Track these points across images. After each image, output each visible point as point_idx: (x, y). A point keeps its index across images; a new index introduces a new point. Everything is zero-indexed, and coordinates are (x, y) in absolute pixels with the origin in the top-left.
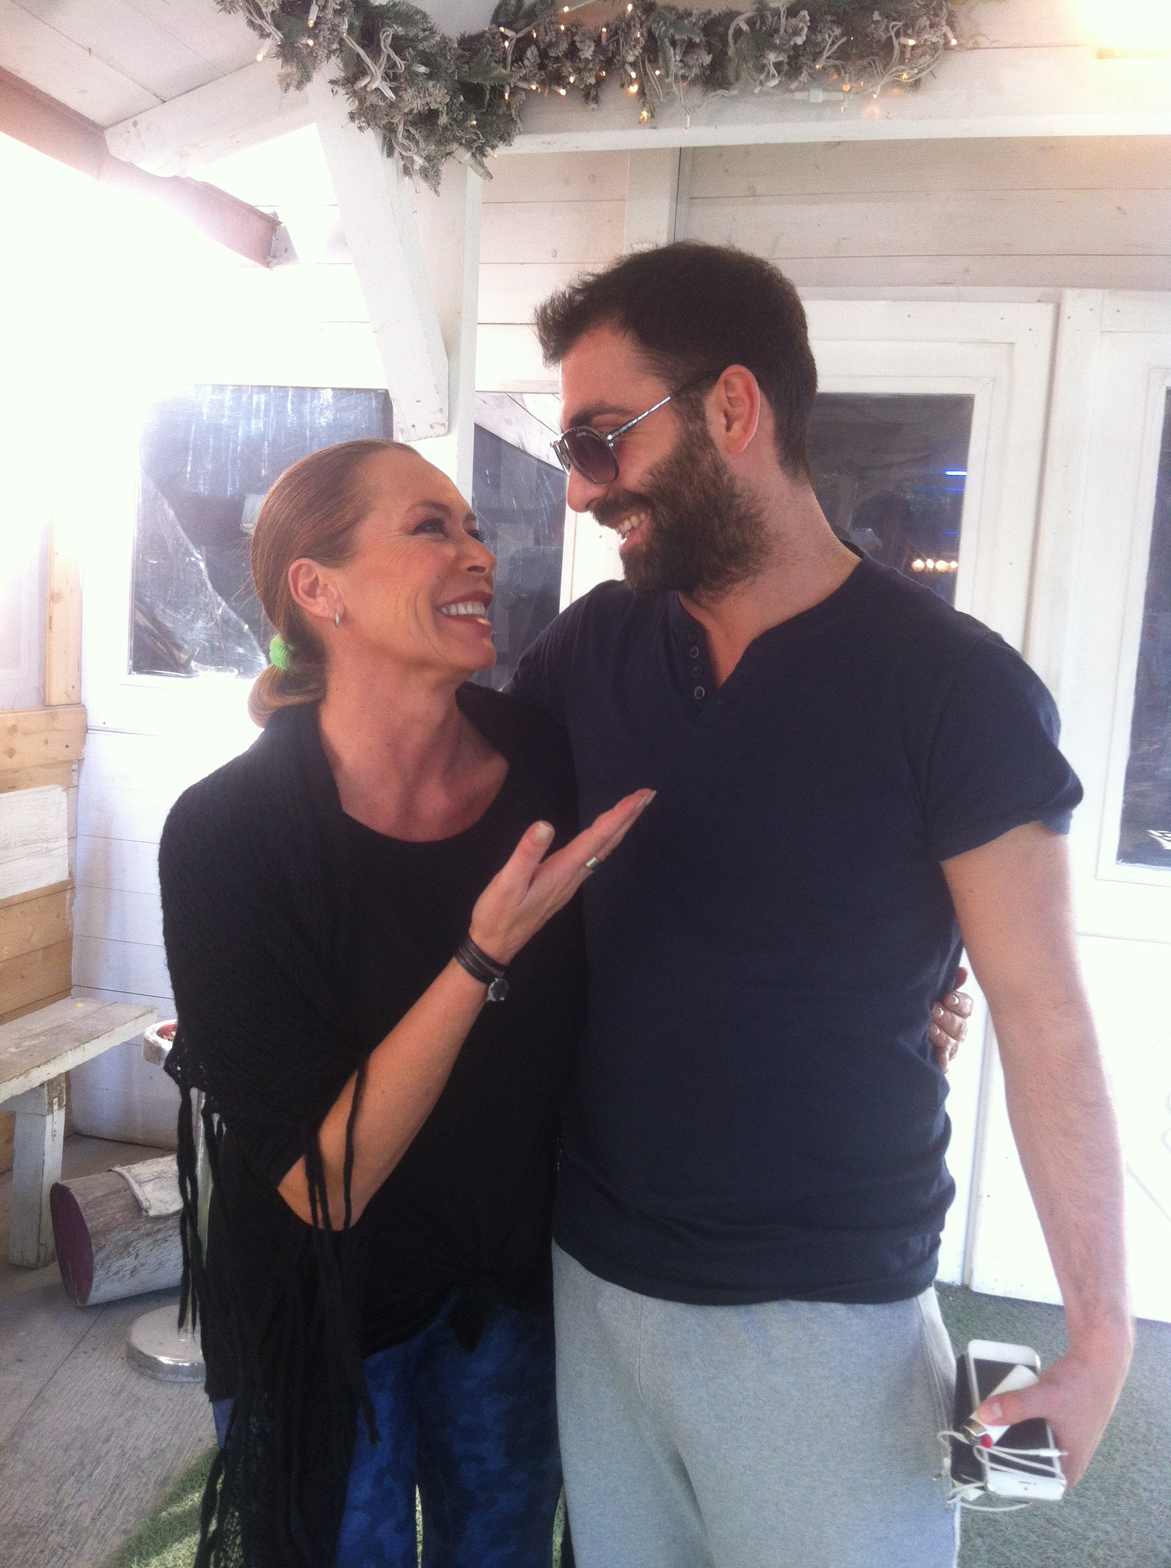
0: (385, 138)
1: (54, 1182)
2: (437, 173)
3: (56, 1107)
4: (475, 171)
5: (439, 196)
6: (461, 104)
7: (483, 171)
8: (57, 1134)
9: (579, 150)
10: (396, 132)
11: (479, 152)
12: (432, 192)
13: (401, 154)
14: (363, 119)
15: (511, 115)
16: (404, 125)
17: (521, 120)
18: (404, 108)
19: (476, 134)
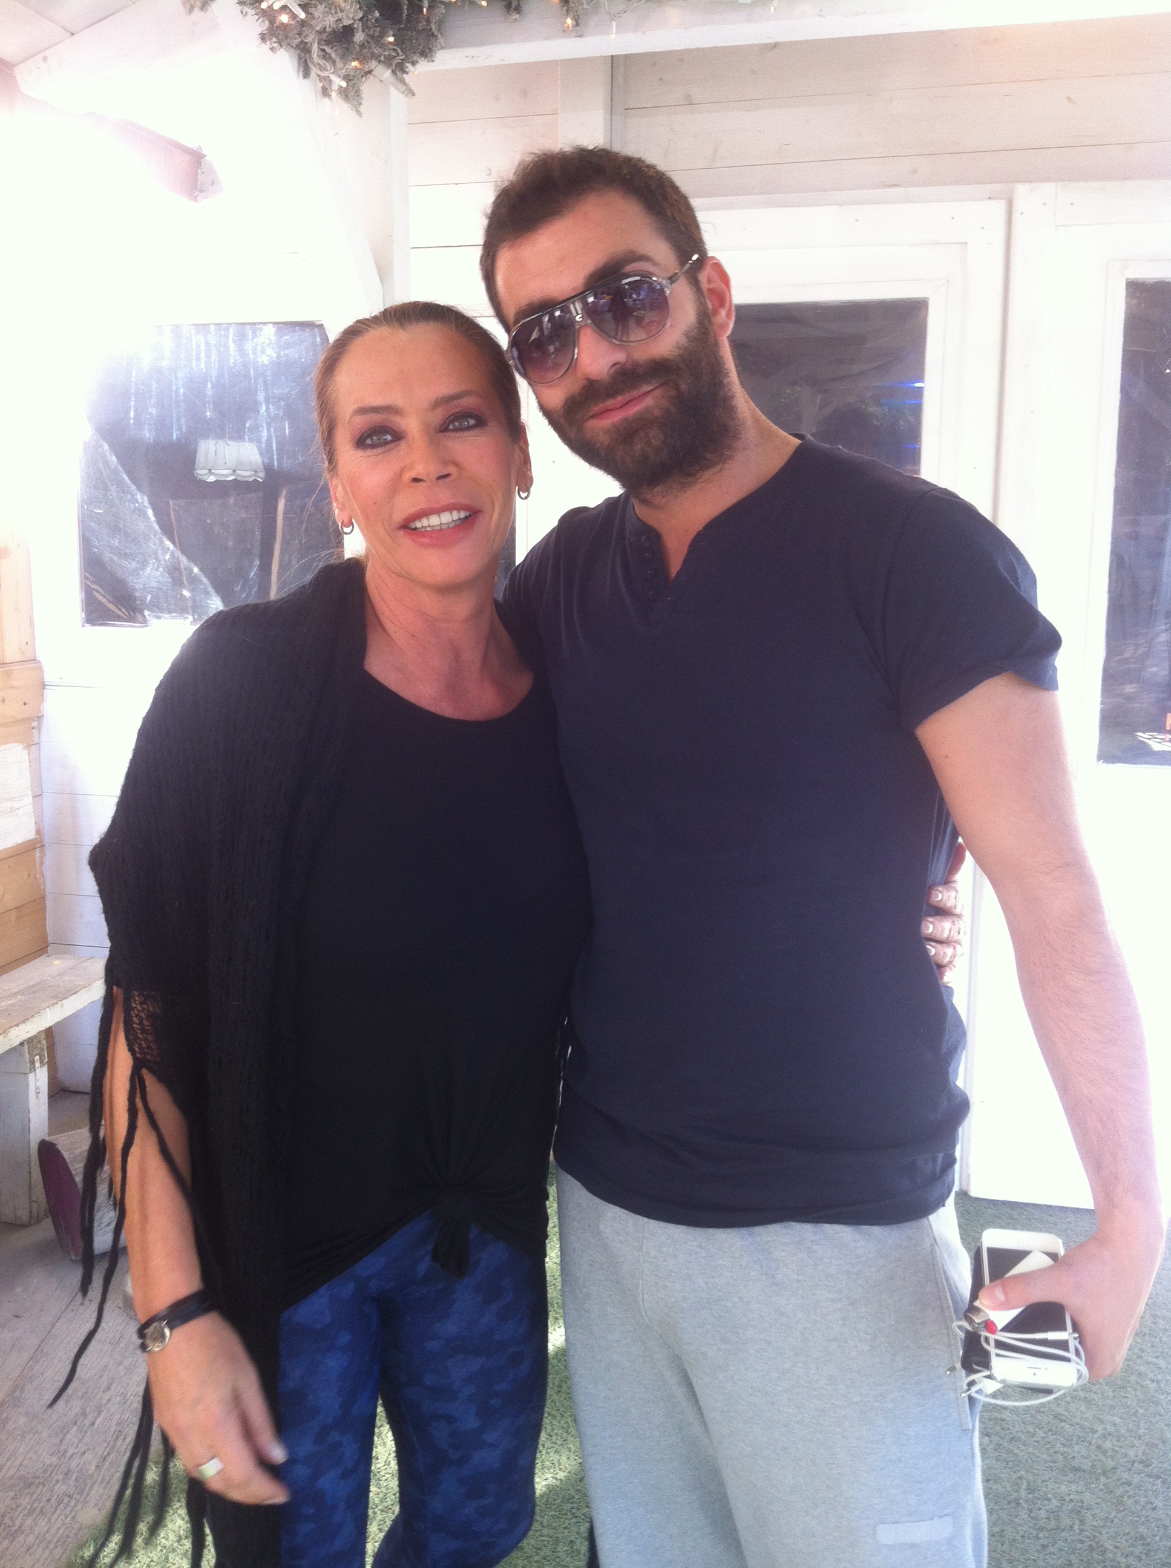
0: (300, 58)
1: (40, 1140)
2: (358, 93)
3: (37, 1065)
4: (396, 87)
5: (361, 117)
6: (376, 20)
7: (405, 88)
8: (41, 1091)
9: (503, 63)
10: (311, 51)
11: (400, 69)
12: (354, 113)
13: (319, 76)
14: (274, 40)
15: (431, 30)
16: (319, 43)
17: (441, 34)
18: (315, 26)
19: (395, 50)
